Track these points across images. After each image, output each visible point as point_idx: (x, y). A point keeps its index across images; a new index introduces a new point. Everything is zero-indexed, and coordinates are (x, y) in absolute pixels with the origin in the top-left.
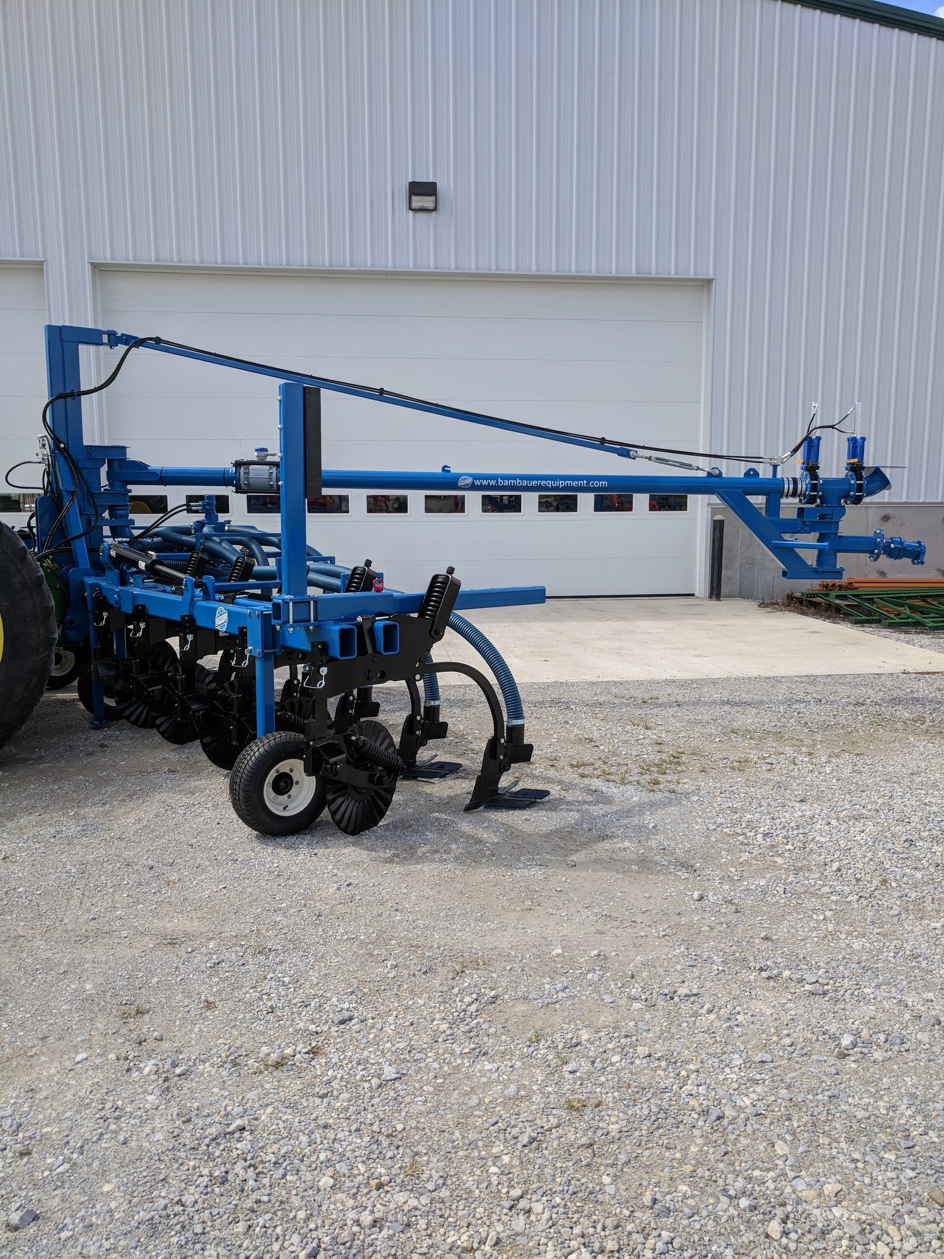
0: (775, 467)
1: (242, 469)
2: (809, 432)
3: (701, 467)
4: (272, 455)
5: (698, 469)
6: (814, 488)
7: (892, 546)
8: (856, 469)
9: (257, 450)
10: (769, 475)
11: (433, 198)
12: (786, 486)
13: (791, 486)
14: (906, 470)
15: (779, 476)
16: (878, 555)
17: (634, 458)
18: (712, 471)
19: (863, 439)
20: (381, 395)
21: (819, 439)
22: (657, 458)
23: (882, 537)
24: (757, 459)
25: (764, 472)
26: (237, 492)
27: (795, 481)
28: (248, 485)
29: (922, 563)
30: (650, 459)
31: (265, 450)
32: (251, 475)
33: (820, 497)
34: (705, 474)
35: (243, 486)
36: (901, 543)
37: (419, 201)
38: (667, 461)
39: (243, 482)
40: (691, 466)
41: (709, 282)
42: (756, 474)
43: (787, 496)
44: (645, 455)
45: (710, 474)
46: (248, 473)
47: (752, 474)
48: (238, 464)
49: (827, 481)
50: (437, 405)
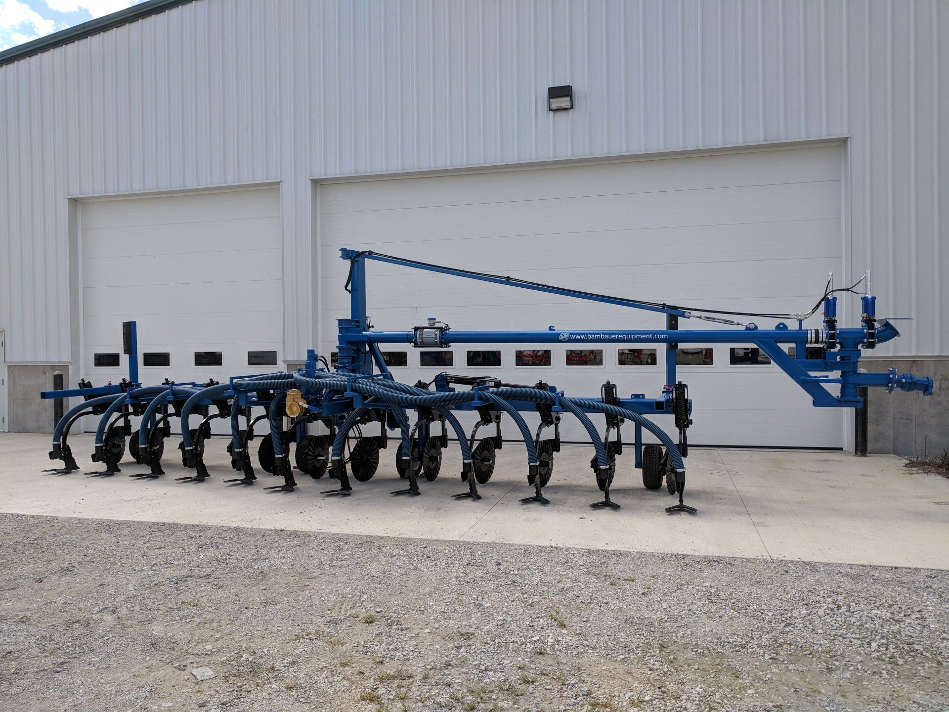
0: (800, 321)
1: (418, 331)
2: (826, 295)
3: (740, 323)
4: (440, 322)
5: (738, 324)
6: (832, 336)
7: (904, 381)
8: (869, 322)
9: (429, 319)
10: (797, 328)
11: (568, 99)
12: (809, 336)
13: (814, 336)
14: (914, 322)
15: (804, 328)
16: (892, 388)
17: (689, 318)
18: (748, 326)
19: (874, 298)
20: (508, 281)
21: (835, 299)
22: (706, 317)
23: (894, 374)
24: (786, 316)
25: (792, 325)
26: (415, 347)
27: (817, 331)
28: (422, 342)
29: (931, 394)
30: (700, 317)
31: (435, 319)
32: (424, 336)
33: (839, 343)
34: (744, 328)
35: (419, 343)
36: (911, 378)
37: (557, 103)
38: (714, 319)
39: (419, 340)
40: (733, 322)
41: (845, 141)
42: (785, 327)
43: (811, 343)
44: (696, 315)
45: (747, 328)
46: (422, 334)
47: (781, 327)
48: (416, 329)
49: (843, 332)
50: (545, 286)
